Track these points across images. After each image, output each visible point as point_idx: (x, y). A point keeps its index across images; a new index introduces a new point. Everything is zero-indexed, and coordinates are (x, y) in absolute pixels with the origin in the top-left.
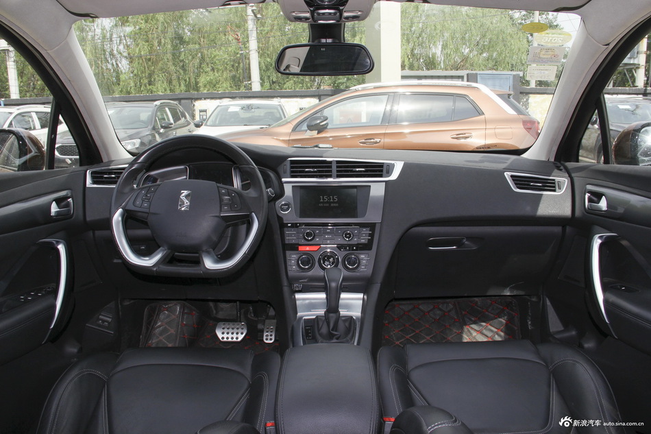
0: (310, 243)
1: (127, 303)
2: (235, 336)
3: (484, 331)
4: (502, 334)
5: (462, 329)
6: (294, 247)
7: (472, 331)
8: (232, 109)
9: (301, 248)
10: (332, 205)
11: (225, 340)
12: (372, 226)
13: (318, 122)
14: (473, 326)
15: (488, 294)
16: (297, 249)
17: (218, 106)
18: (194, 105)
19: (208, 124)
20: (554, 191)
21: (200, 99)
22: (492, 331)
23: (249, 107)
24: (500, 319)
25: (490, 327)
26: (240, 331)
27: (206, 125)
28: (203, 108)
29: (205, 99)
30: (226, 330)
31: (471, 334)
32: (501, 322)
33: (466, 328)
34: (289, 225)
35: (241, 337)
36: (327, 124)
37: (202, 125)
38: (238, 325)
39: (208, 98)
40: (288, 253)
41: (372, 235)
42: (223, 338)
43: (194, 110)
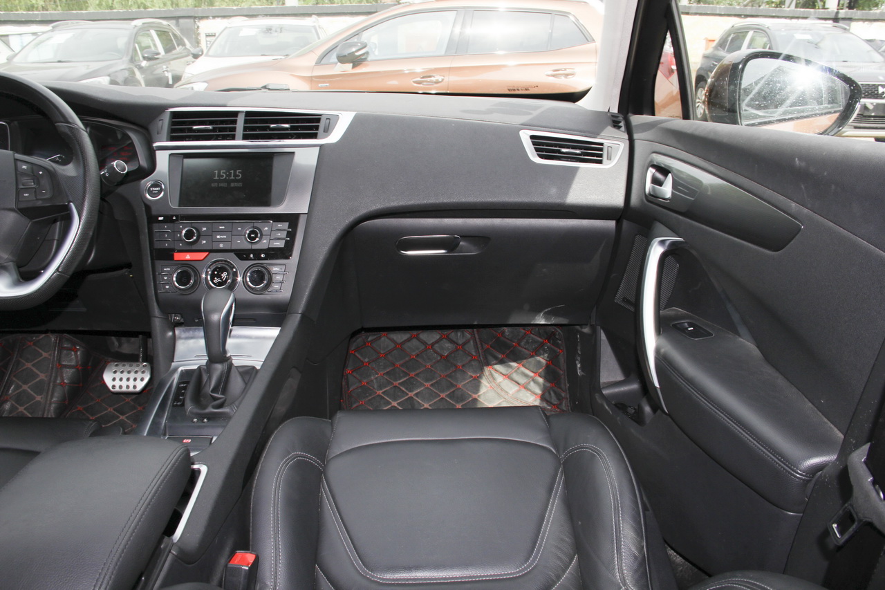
0: (194, 247)
3: (515, 376)
4: (541, 380)
5: (482, 370)
6: (167, 255)
7: (496, 375)
8: (245, 32)
9: (178, 256)
10: (232, 185)
11: (117, 389)
12: (292, 219)
13: (354, 50)
14: (498, 367)
15: (511, 321)
16: (172, 258)
17: (226, 28)
18: (198, 27)
19: (210, 53)
20: (600, 162)
21: (207, 17)
22: (526, 376)
23: (269, 30)
24: (538, 358)
25: (523, 369)
26: (139, 375)
27: (207, 55)
28: (210, 31)
29: (214, 17)
30: (118, 375)
31: (494, 379)
32: (539, 362)
33: (487, 370)
34: (161, 218)
35: (140, 385)
36: (367, 53)
37: (201, 55)
38: (138, 366)
39: (218, 17)
40: (159, 263)
41: (292, 235)
42: (114, 386)
43: (199, 34)
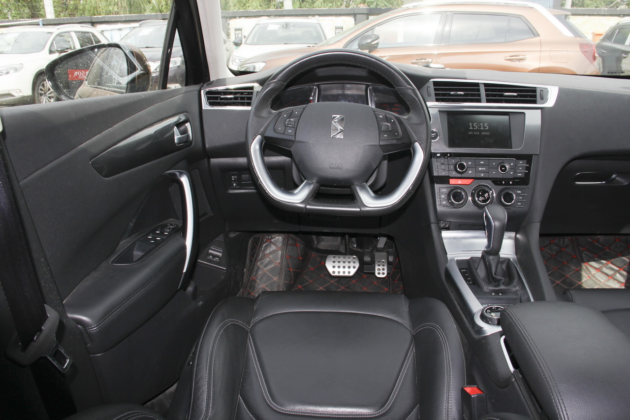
0: (463, 175)
1: (232, 235)
2: (347, 270)
3: (605, 270)
4: (625, 273)
5: (581, 266)
6: (445, 180)
7: (591, 269)
8: (271, 28)
9: (452, 181)
10: (483, 133)
11: (336, 274)
12: (528, 158)
13: (369, 41)
14: (593, 263)
16: (448, 183)
17: (257, 24)
18: (229, 24)
19: (248, 42)
21: (235, 17)
22: (613, 269)
23: (287, 26)
24: (624, 258)
25: (611, 265)
26: (352, 264)
27: (246, 43)
28: (238, 27)
29: (240, 17)
30: (336, 264)
31: (590, 272)
32: (624, 260)
33: (584, 266)
34: (438, 155)
35: (353, 271)
37: (241, 44)
38: (349, 258)
39: (243, 17)
40: (437, 186)
41: (528, 169)
42: (334, 272)
43: (229, 29)
